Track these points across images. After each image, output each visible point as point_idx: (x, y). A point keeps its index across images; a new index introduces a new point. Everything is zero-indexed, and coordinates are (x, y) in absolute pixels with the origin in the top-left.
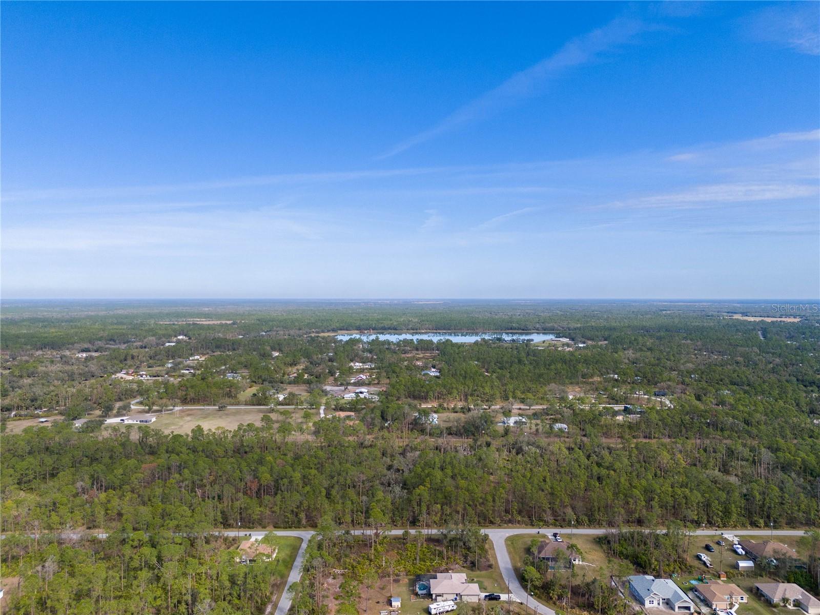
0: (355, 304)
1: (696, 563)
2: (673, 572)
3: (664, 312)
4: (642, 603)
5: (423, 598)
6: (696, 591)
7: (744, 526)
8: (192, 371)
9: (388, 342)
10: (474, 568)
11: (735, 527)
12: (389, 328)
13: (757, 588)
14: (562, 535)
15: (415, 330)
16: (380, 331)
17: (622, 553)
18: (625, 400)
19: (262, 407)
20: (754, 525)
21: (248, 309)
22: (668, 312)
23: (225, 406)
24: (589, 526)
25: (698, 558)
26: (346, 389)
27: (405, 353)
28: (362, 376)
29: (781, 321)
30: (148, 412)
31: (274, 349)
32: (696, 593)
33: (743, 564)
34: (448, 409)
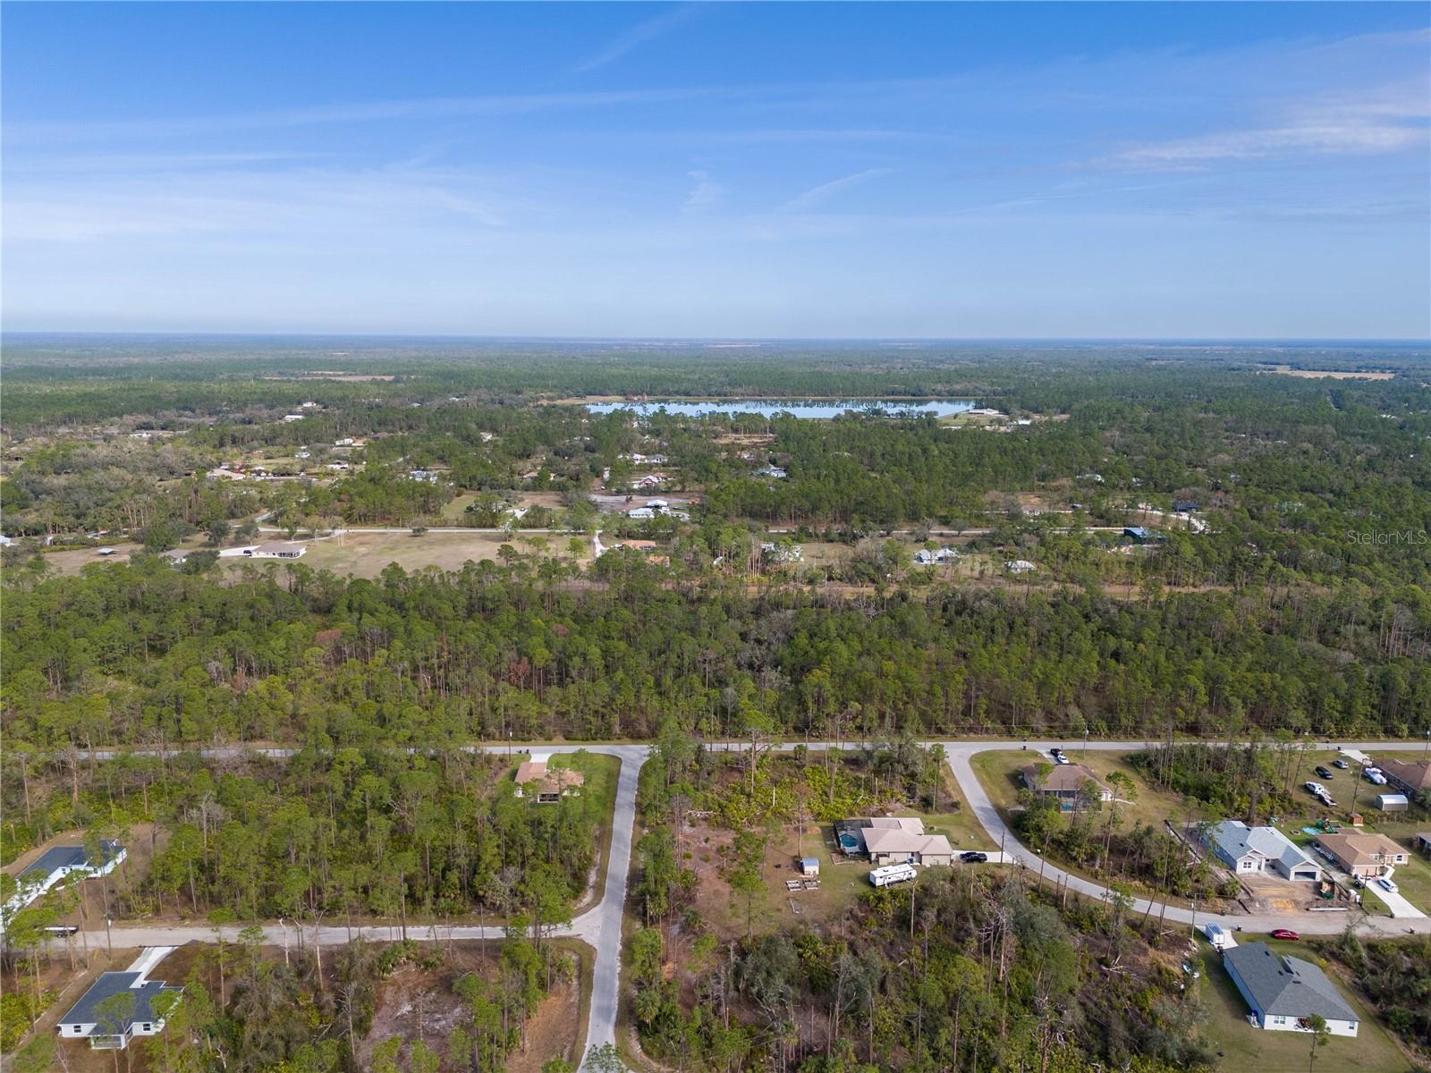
0: (603, 347)
1: (1304, 798)
2: (1271, 814)
3: (1154, 363)
4: (1233, 868)
5: (854, 858)
6: (1318, 846)
7: (1373, 736)
8: (346, 466)
9: (682, 417)
10: (929, 809)
11: (1358, 737)
12: (677, 393)
13: (1421, 839)
14: (1067, 752)
15: (724, 397)
16: (661, 397)
17: (1178, 782)
18: (1123, 520)
19: (488, 531)
20: (1392, 733)
21: (414, 354)
22: (1161, 363)
23: (424, 529)
24: (1108, 737)
25: (1308, 790)
26: (628, 500)
27: (715, 438)
28: (651, 477)
29: (1360, 379)
30: (288, 538)
31: (482, 427)
32: (1318, 849)
33: (1389, 800)
34: (817, 536)
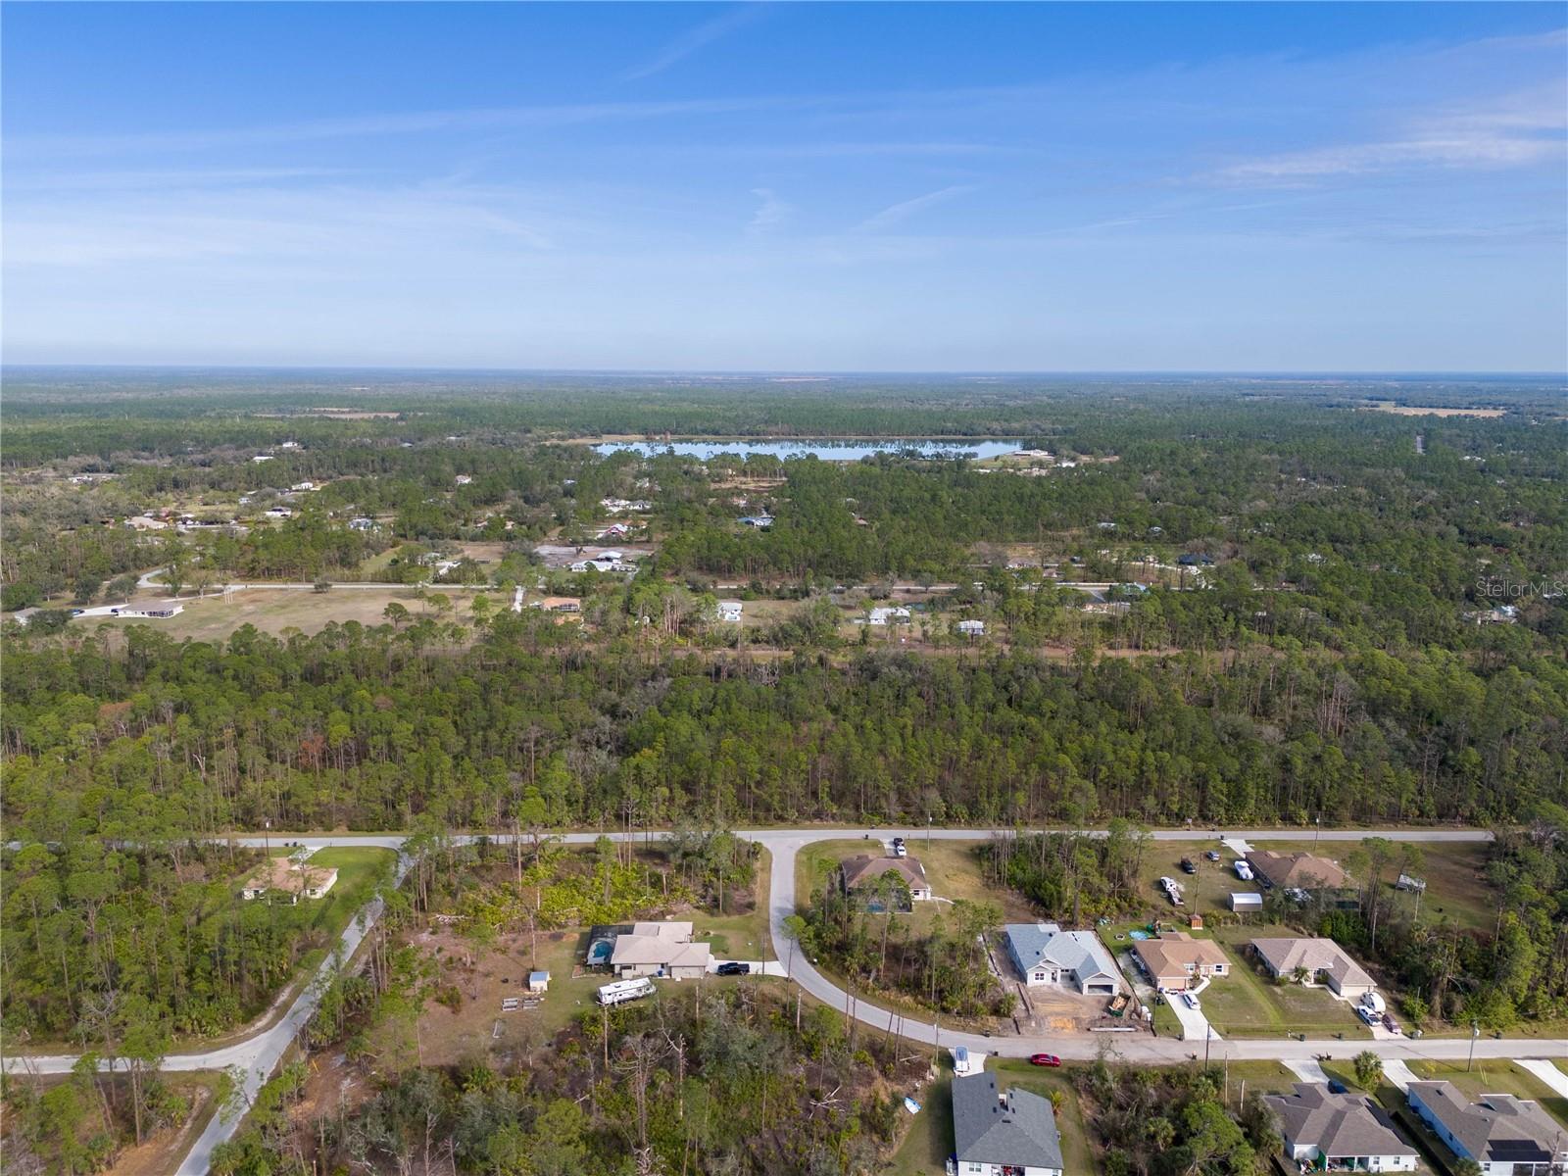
1: (1154, 897)
2: (1102, 916)
3: (1247, 399)
4: (1022, 977)
6: (1135, 953)
7: (1268, 822)
8: (287, 513)
9: (691, 459)
10: (715, 910)
11: (1251, 824)
12: (705, 432)
13: (1256, 948)
14: (910, 843)
15: (756, 436)
17: (1015, 879)
18: (1117, 573)
19: (403, 586)
20: (1289, 820)
22: (1256, 398)
23: (328, 585)
24: (969, 824)
25: (1161, 886)
26: (579, 551)
27: (719, 482)
28: (618, 526)
29: (1465, 416)
30: (169, 594)
31: (463, 471)
32: (1134, 957)
33: (1241, 899)
34: (768, 592)
